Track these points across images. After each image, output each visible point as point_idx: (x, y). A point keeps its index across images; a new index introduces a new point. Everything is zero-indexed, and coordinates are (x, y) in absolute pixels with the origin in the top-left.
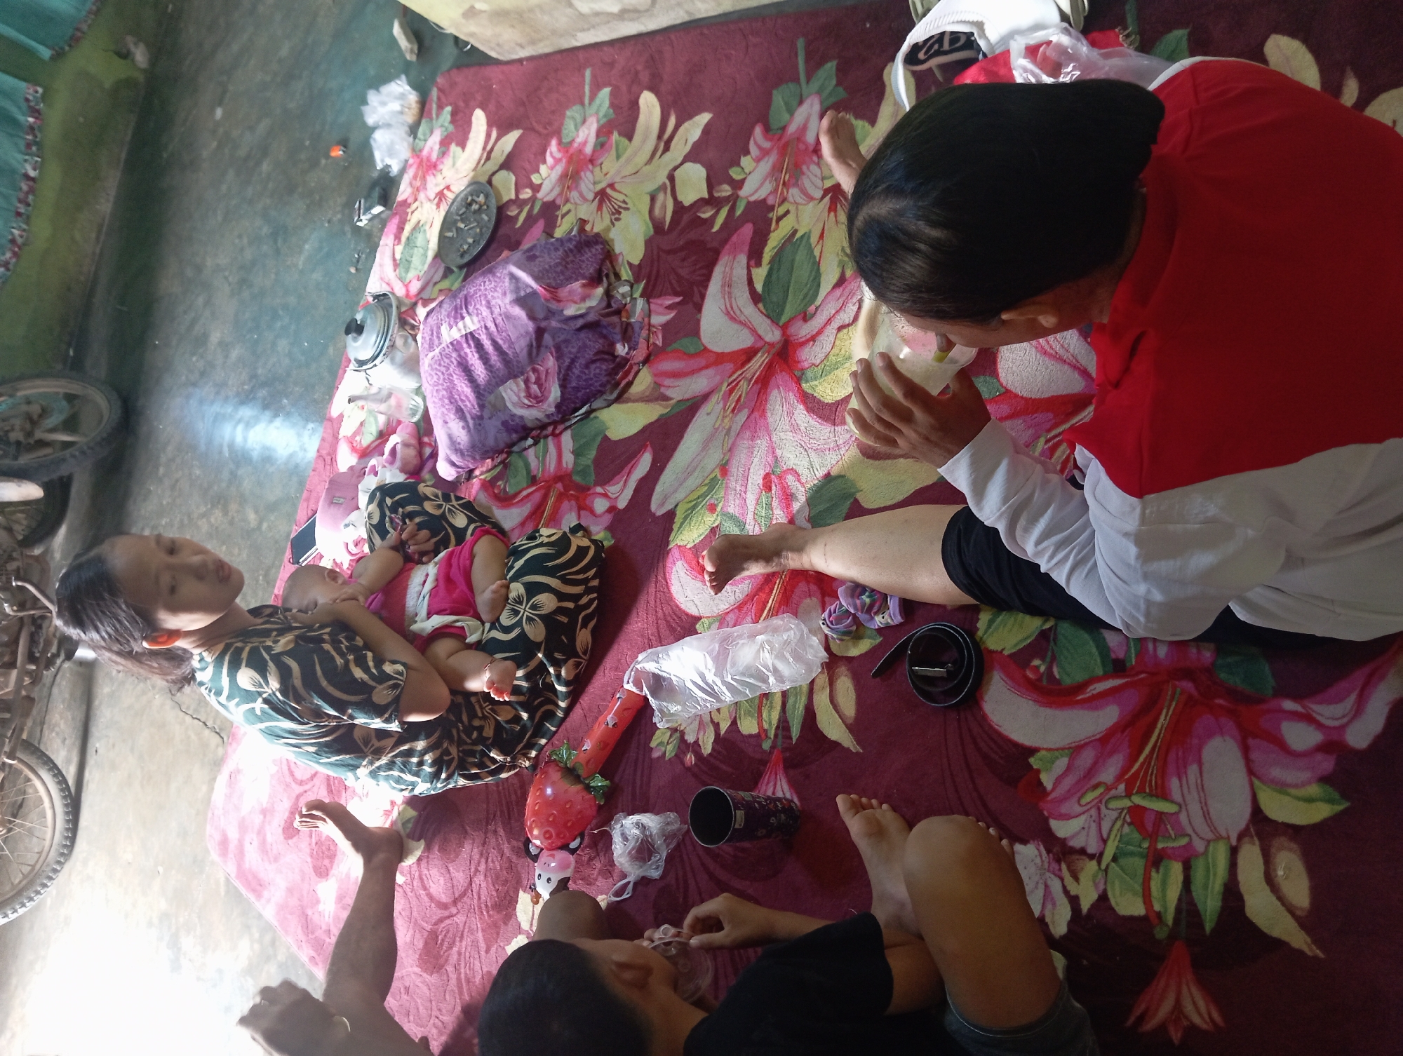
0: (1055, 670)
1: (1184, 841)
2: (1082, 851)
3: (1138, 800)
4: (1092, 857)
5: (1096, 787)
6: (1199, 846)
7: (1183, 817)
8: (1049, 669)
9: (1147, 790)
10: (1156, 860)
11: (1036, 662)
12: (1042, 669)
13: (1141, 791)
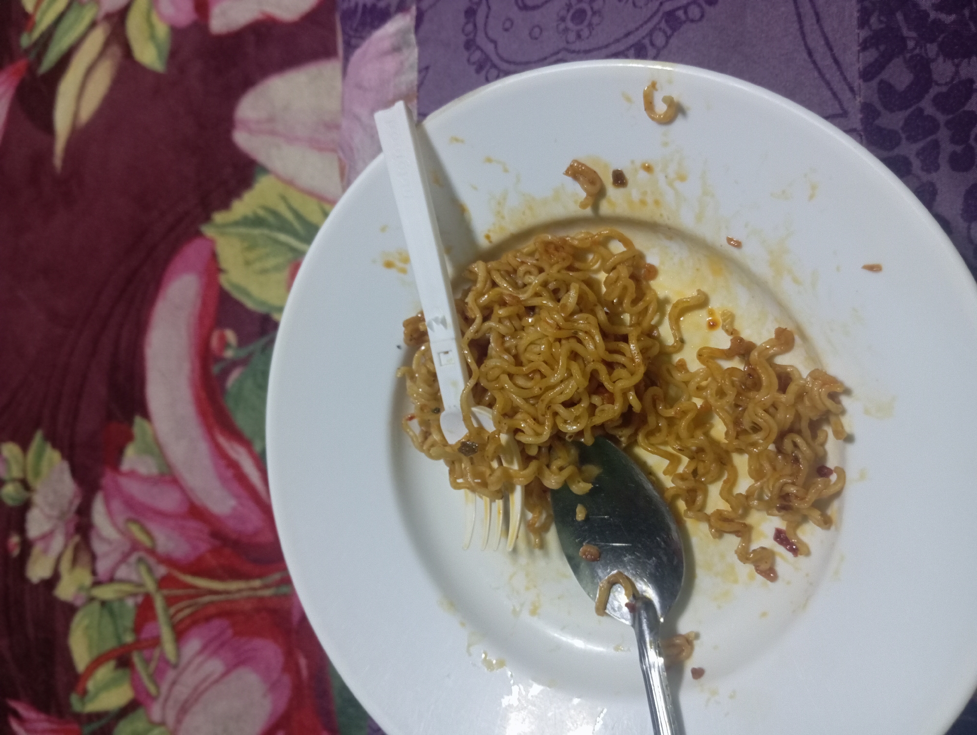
0: (235, 376)
1: (152, 689)
2: (94, 558)
3: (159, 603)
4: (94, 573)
5: (148, 533)
6: (156, 712)
7: (171, 674)
8: (234, 364)
9: (172, 610)
10: (123, 661)
11: (231, 336)
12: (229, 354)
13: (170, 601)
